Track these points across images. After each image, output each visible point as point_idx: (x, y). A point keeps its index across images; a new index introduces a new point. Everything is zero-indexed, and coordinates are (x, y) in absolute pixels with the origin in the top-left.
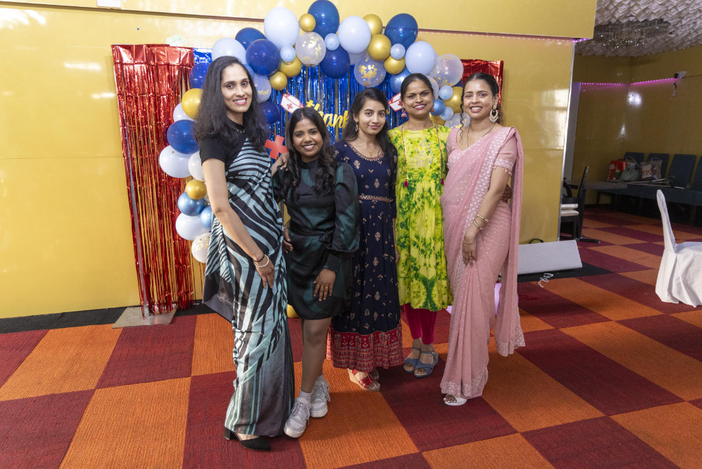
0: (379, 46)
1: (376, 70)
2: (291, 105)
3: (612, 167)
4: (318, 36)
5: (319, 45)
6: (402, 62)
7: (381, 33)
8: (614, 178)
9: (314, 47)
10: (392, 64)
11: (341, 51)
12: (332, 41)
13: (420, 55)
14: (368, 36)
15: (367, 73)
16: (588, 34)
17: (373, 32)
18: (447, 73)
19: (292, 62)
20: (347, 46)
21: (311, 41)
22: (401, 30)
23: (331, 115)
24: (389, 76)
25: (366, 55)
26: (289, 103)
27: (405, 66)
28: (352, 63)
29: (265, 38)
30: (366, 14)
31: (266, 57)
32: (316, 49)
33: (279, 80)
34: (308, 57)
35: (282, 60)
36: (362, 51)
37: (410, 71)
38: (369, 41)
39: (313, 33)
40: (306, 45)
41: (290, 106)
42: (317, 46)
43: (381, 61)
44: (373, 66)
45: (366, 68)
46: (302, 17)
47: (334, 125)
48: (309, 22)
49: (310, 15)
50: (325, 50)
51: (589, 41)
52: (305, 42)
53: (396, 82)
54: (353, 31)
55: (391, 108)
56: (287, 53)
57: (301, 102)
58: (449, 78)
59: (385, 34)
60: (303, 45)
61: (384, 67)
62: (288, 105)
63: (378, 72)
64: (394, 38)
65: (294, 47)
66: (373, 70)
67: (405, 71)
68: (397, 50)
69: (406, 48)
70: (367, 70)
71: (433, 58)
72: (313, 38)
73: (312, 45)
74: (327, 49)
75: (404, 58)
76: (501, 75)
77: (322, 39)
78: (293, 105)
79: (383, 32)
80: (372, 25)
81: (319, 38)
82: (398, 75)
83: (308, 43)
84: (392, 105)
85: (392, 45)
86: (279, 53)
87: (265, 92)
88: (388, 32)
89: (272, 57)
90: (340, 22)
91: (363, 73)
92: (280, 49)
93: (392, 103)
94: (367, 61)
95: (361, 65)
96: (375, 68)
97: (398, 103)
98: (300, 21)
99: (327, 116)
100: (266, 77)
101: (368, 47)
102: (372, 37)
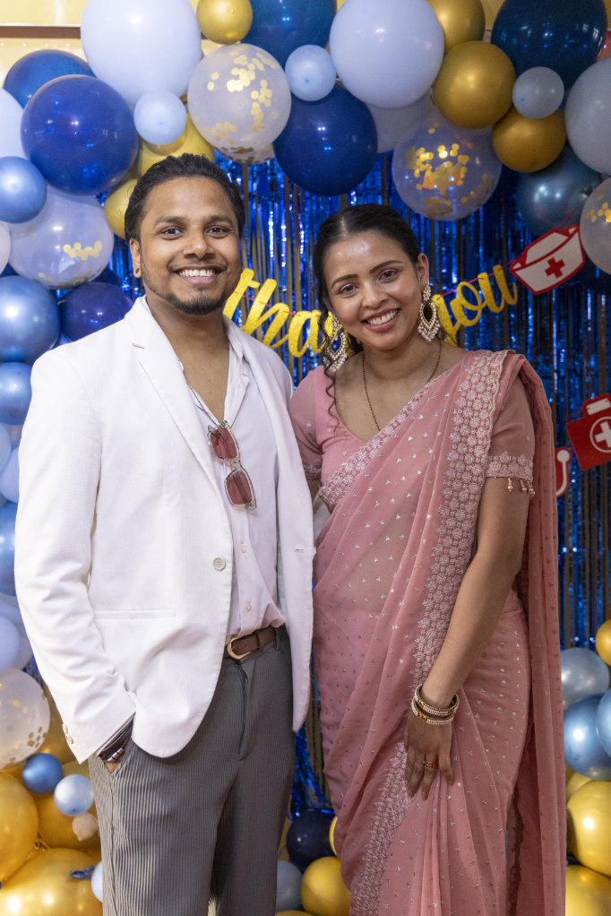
0: (472, 79)
1: (464, 159)
5: (264, 83)
6: (553, 129)
7: (480, 37)
9: (248, 90)
10: (520, 138)
11: (341, 99)
12: (309, 72)
14: (431, 49)
15: (438, 174)
17: (450, 37)
19: (177, 145)
20: (362, 86)
21: (235, 72)
23: (314, 315)
24: (510, 180)
27: (567, 144)
28: (384, 143)
29: (90, 72)
32: (254, 95)
34: (227, 124)
35: (140, 140)
36: (414, 97)
37: (582, 158)
39: (246, 46)
40: (221, 83)
42: (255, 85)
43: (482, 129)
44: (456, 147)
45: (425, 156)
48: (230, 11)
50: (288, 99)
52: (215, 76)
55: (520, 282)
56: (154, 116)
59: (495, 40)
60: (211, 86)
61: (494, 154)
63: (470, 165)
64: (523, 50)
65: (183, 98)
67: (569, 158)
68: (535, 89)
69: (569, 79)
70: (436, 162)
72: (242, 60)
73: (239, 82)
74: (293, 95)
75: (561, 113)
77: (275, 65)
79: (488, 35)
80: (448, 16)
81: (263, 59)
83: (227, 75)
84: (523, 274)
85: (518, 74)
86: (129, 117)
87: (83, 248)
88: (504, 36)
89: (105, 132)
90: (339, 7)
91: (423, 173)
92: (134, 106)
93: (524, 266)
94: (432, 131)
95: (414, 148)
96: (460, 152)
97: (545, 265)
98: (199, 15)
99: (302, 316)
100: (93, 198)
101: (433, 86)
102: (447, 51)
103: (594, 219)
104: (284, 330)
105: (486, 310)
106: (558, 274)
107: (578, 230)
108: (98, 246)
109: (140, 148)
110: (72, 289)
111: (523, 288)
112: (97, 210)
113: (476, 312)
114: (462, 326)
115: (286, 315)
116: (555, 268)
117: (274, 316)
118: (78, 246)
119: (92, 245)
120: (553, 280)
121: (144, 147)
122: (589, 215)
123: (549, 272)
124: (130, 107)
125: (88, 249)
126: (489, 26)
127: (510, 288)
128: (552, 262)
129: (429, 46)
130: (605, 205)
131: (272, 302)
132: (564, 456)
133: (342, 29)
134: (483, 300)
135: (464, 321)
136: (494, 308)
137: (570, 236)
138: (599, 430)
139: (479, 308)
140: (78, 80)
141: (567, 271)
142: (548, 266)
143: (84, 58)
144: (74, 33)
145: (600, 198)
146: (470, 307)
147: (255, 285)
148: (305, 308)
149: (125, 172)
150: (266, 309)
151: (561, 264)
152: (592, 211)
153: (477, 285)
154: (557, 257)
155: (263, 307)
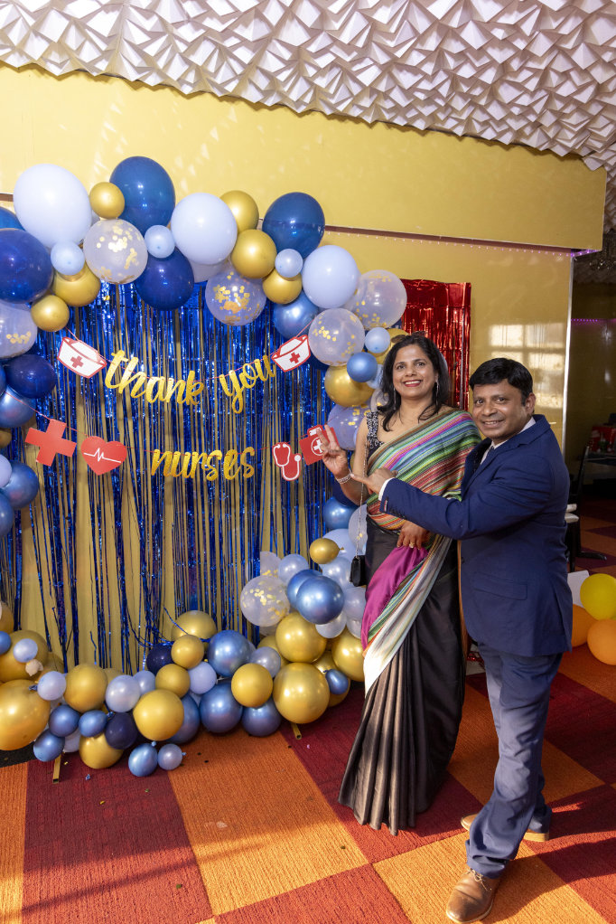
0: (254, 250)
1: (247, 295)
2: (79, 358)
3: (595, 434)
4: (131, 228)
5: (133, 247)
6: (297, 283)
7: (255, 228)
8: (599, 450)
10: (278, 285)
11: (177, 258)
12: (159, 241)
13: (329, 270)
14: (230, 233)
15: (232, 302)
16: (594, 245)
17: (241, 225)
18: (377, 304)
19: (77, 275)
20: (190, 250)
21: (114, 238)
22: (293, 222)
23: (161, 380)
24: (271, 306)
25: (227, 266)
26: (76, 355)
27: (302, 289)
28: (198, 280)
29: (20, 227)
30: (225, 192)
31: (18, 264)
33: (51, 311)
34: (109, 269)
35: (55, 270)
36: (219, 259)
37: (310, 297)
38: (233, 242)
39: (121, 222)
40: (106, 244)
41: (77, 362)
42: (128, 248)
43: (257, 280)
44: (243, 288)
45: (228, 292)
46: (94, 189)
47: (168, 398)
48: (110, 198)
49: (115, 187)
50: (146, 257)
51: (594, 255)
52: (102, 239)
53: (285, 317)
54: (201, 221)
55: (277, 365)
56: (64, 258)
57: (101, 353)
58: (382, 313)
59: (264, 230)
60: (99, 245)
61: (263, 292)
62: (73, 359)
63: (251, 297)
64: (281, 236)
65: (81, 246)
66: (241, 295)
67: (303, 297)
68: (288, 260)
69: (305, 255)
70: (231, 296)
71: (353, 277)
72: (120, 231)
73: (118, 246)
74: (149, 254)
75: (300, 275)
76: (467, 309)
77: (139, 235)
78: (84, 360)
79: (261, 223)
80: (238, 211)
81: (132, 231)
82: (288, 304)
83: (109, 239)
84: (278, 361)
85: (278, 252)
86: (47, 257)
87: (19, 336)
88: (269, 226)
89: (32, 266)
90: (176, 203)
91: (224, 301)
92: (50, 249)
93: (279, 356)
94: (229, 277)
95: (219, 286)
96: (245, 291)
97: (290, 356)
98: (91, 197)
99: (153, 380)
100: (24, 305)
101: (232, 253)
102: (239, 233)
103: (317, 334)
104: (143, 387)
105: (259, 380)
106: (297, 361)
107: (307, 338)
108: (29, 334)
109: (55, 274)
110: (12, 360)
111: (279, 368)
112: (27, 313)
113: (253, 381)
114: (246, 389)
115: (144, 379)
116: (295, 358)
117: (136, 380)
118: (16, 336)
119: (24, 334)
120: (294, 365)
121: (58, 275)
122: (313, 332)
123: (291, 360)
124: (48, 251)
125: (23, 336)
126: (262, 216)
127: (272, 368)
128: (293, 355)
129: (229, 232)
130: (323, 328)
131: (135, 371)
132: (298, 458)
133: (178, 217)
134: (257, 374)
135: (246, 385)
136: (263, 379)
137: (303, 341)
138: (315, 444)
139: (255, 378)
140: (12, 232)
141: (301, 360)
142: (291, 357)
143: (14, 212)
144: (9, 198)
145: (320, 322)
146: (249, 377)
147: (126, 360)
148: (155, 375)
149: (45, 291)
150: (132, 375)
151: (298, 356)
152: (316, 330)
153: (253, 365)
154: (296, 352)
155: (130, 373)
